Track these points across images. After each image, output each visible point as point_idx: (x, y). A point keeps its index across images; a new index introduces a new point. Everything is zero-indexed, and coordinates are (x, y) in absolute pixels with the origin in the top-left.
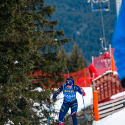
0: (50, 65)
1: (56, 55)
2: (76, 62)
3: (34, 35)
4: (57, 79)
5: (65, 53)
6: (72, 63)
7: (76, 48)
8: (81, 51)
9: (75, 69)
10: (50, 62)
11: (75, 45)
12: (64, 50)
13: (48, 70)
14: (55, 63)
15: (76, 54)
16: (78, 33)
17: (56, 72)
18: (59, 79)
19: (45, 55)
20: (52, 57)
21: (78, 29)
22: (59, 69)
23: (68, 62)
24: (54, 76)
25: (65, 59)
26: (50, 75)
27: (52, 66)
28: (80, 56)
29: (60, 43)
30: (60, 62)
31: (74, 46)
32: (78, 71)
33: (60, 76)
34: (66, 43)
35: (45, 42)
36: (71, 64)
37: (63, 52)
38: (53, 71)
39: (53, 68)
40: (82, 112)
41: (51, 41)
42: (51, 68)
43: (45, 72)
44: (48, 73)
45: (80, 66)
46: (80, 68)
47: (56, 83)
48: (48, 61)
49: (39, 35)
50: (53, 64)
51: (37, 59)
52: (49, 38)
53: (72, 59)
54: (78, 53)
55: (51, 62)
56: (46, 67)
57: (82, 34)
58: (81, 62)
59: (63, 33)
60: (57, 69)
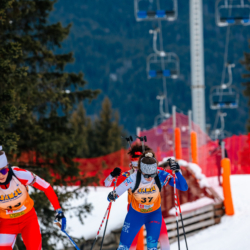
0: (52, 140)
1: (67, 121)
2: (105, 134)
3: (22, 82)
4: (65, 169)
5: (86, 117)
6: (98, 136)
7: (107, 107)
8: (116, 114)
9: (103, 149)
10: (53, 134)
11: (107, 101)
12: (84, 111)
13: (49, 150)
14: (64, 137)
15: (107, 119)
16: (114, 77)
17: (64, 156)
18: (69, 169)
19: (45, 120)
20: (57, 125)
21: (113, 70)
22: (70, 149)
23: (90, 134)
24: (59, 163)
25: (85, 129)
26: (51, 162)
27: (58, 143)
28: (114, 123)
29: (76, 98)
30: (73, 136)
31: (104, 104)
32: (109, 153)
33: (72, 164)
34: (87, 99)
35: (44, 95)
36: (95, 139)
37: (81, 114)
38: (59, 153)
39: (58, 147)
40: (113, 236)
41: (57, 95)
42: (55, 148)
43: (42, 154)
44: (48, 156)
45: (113, 144)
46: (112, 148)
47: (64, 177)
48: (50, 134)
49: (33, 81)
50: (58, 139)
51: (27, 128)
52: (53, 89)
53: (99, 128)
54: (110, 117)
55: (56, 135)
56: (46, 144)
57: (121, 81)
58: (115, 135)
59: (83, 79)
60: (66, 150)
